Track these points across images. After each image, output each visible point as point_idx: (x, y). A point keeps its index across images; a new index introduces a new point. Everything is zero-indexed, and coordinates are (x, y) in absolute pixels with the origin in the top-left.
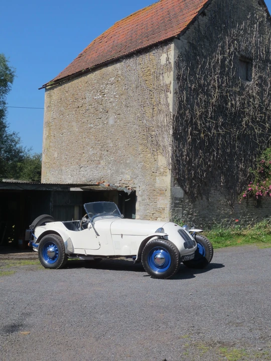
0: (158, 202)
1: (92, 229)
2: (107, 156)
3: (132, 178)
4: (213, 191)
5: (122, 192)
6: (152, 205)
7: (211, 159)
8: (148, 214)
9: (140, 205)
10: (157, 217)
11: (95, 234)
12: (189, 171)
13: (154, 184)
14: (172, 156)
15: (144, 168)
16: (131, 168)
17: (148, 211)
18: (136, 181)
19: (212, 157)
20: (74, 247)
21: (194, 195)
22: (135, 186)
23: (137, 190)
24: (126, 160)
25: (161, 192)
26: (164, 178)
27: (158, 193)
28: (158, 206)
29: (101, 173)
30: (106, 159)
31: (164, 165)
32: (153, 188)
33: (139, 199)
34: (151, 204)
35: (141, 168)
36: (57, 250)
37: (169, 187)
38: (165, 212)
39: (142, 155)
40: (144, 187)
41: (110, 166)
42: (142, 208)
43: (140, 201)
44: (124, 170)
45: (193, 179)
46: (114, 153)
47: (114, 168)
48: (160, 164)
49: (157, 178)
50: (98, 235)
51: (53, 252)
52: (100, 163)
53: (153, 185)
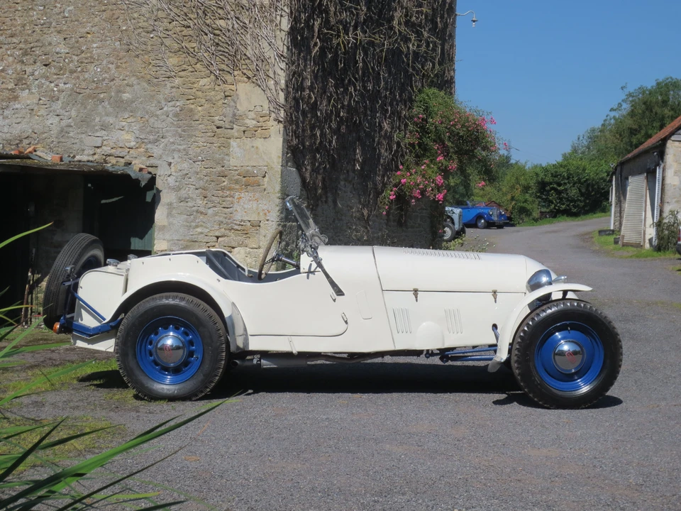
0: (236, 206)
1: (320, 274)
2: (47, 78)
3: (141, 142)
4: (342, 183)
5: (125, 178)
6: (216, 215)
7: (346, 103)
8: (200, 238)
9: (169, 215)
10: (233, 244)
11: (331, 291)
12: (313, 128)
13: (223, 159)
14: (287, 86)
15: (185, 115)
16: (139, 114)
17: (199, 230)
18: (156, 151)
19: (347, 98)
20: (249, 332)
21: (316, 190)
22: (152, 161)
23: (161, 173)
24: (119, 91)
25: (249, 180)
26: (259, 143)
27: (237, 182)
28: (238, 217)
29: (24, 126)
30: (40, 86)
31: (259, 109)
32: (219, 169)
33: (166, 198)
34: (210, 212)
35: (176, 115)
36: (191, 343)
37: (278, 168)
38: (262, 231)
39: (177, 81)
40: (185, 165)
41: (58, 106)
42: (179, 220)
43: (170, 204)
44: (111, 120)
45: (317, 150)
46: (72, 72)
47: (73, 113)
48: (243, 106)
49: (233, 143)
50: (339, 292)
51: (178, 348)
52: (16, 98)
53: (220, 163)
